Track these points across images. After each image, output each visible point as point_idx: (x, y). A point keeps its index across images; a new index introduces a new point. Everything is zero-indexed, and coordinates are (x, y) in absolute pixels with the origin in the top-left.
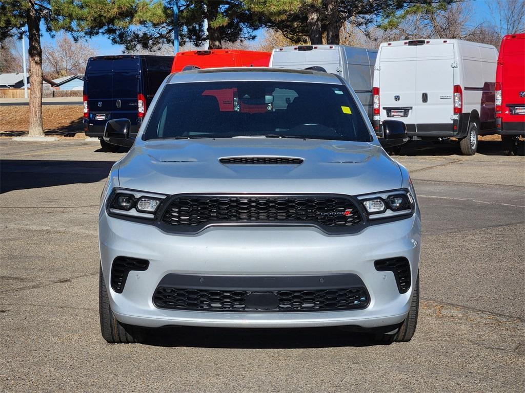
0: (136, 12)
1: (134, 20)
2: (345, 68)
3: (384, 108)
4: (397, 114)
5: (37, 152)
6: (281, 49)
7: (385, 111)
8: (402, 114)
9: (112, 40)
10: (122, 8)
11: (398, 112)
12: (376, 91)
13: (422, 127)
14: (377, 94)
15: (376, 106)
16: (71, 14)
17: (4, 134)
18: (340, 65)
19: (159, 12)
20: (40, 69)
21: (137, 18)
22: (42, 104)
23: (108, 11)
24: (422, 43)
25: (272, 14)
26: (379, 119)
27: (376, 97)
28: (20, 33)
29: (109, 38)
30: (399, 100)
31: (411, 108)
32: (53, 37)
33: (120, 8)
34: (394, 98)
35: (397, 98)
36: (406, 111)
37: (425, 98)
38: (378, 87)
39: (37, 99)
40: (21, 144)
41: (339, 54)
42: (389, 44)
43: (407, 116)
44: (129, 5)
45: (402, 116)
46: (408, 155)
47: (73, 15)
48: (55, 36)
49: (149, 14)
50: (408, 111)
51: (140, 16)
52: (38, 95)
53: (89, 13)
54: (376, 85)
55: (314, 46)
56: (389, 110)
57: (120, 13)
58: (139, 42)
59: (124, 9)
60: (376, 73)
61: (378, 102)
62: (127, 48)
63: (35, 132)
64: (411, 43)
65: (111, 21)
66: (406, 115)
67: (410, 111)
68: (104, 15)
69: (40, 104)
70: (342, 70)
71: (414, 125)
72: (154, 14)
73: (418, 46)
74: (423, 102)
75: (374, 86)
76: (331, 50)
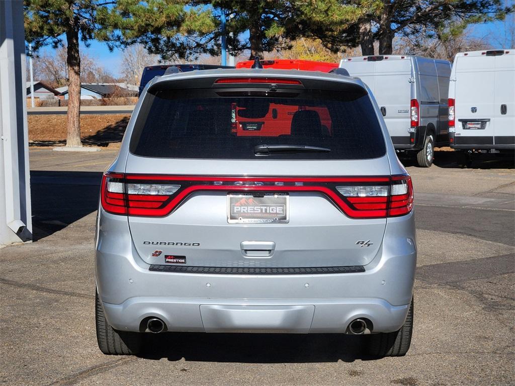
0: (183, 21)
1: (181, 29)
2: (417, 79)
3: (460, 120)
4: (474, 126)
5: (87, 163)
6: (349, 60)
7: (461, 123)
8: (479, 126)
9: (148, 49)
10: (170, 17)
11: (474, 124)
12: (452, 102)
13: (500, 139)
14: (452, 106)
15: (451, 118)
16: (117, 23)
17: (34, 143)
18: (412, 76)
19: (208, 21)
20: (79, 79)
21: (184, 27)
22: (80, 112)
23: (156, 20)
24: (500, 53)
25: (332, 23)
26: (454, 131)
27: (451, 108)
28: (54, 42)
29: (145, 48)
30: (476, 112)
31: (489, 120)
32: (88, 46)
33: (168, 17)
34: (470, 110)
35: (474, 110)
36: (483, 123)
37: (504, 109)
38: (453, 98)
39: (76, 109)
40: (65, 154)
41: (411, 64)
42: (466, 54)
43: (484, 129)
44: (178, 15)
45: (478, 129)
46: (481, 168)
47: (119, 24)
48: (90, 45)
49: (198, 23)
50: (486, 123)
51: (187, 25)
52: (77, 104)
53: (136, 22)
54: (451, 96)
55: (385, 56)
56: (465, 122)
57: (168, 22)
58: (176, 51)
59: (173, 18)
60: (451, 84)
61: (453, 114)
62: (164, 58)
63: (74, 142)
64: (490, 53)
65: (158, 30)
66: (483, 127)
67: (487, 123)
68: (152, 24)
69: (78, 114)
70: (415, 80)
71: (491, 138)
72: (203, 24)
73: (496, 56)
74: (502, 114)
75: (449, 98)
76: (403, 61)
